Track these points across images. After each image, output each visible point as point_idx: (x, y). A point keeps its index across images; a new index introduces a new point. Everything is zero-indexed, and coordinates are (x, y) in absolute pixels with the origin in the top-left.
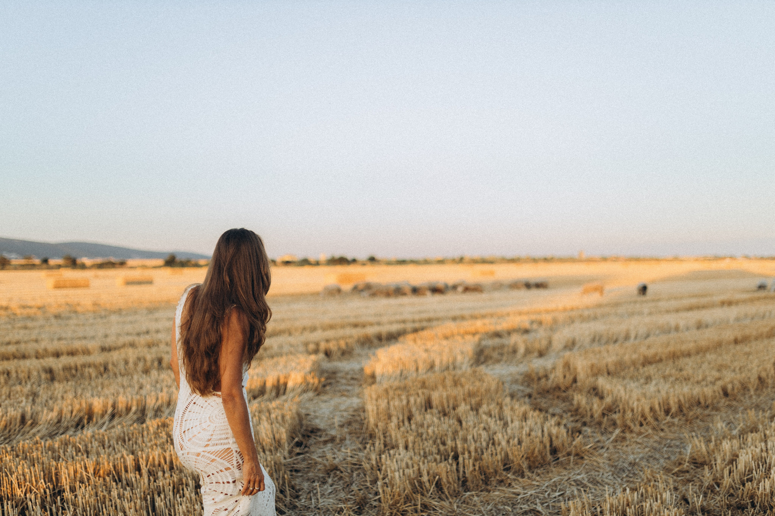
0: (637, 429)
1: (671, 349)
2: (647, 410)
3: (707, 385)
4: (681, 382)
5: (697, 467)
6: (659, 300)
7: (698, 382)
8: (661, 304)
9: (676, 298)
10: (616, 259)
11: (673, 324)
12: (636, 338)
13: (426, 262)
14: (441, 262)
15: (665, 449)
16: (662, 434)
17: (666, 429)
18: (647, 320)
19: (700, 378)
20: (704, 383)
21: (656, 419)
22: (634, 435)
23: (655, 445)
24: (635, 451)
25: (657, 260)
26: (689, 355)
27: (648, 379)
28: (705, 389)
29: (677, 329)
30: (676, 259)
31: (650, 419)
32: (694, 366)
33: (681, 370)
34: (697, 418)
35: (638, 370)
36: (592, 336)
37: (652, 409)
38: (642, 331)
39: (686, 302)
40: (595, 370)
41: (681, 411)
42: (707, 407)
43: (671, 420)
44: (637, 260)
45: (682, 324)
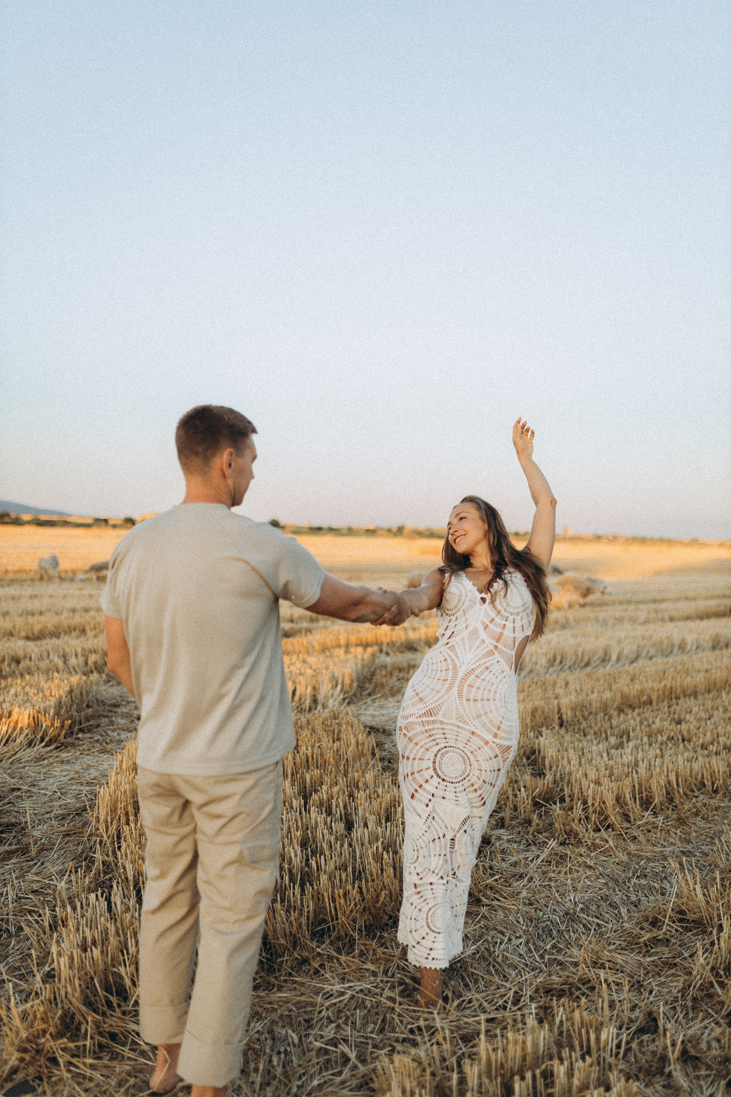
0: (588, 836)
1: (668, 683)
2: (610, 801)
3: (717, 754)
4: (676, 745)
5: (687, 929)
6: (662, 601)
7: (704, 747)
8: (663, 606)
9: (687, 599)
10: (614, 539)
11: (676, 638)
12: (618, 659)
13: (351, 532)
14: (371, 532)
15: (634, 880)
16: (632, 847)
17: (642, 839)
18: (640, 631)
19: (709, 737)
20: (713, 748)
21: (626, 817)
22: (583, 850)
23: (618, 871)
24: (579, 886)
25: (669, 542)
26: (695, 694)
27: (625, 735)
28: (714, 760)
29: (682, 647)
30: (694, 542)
31: (614, 818)
32: (703, 715)
33: (679, 722)
34: (697, 814)
35: (610, 718)
36: (550, 656)
37: (619, 800)
38: (629, 650)
39: (702, 605)
40: (539, 719)
41: (671, 800)
42: (716, 792)
43: (651, 819)
44: (643, 541)
45: (690, 639)
